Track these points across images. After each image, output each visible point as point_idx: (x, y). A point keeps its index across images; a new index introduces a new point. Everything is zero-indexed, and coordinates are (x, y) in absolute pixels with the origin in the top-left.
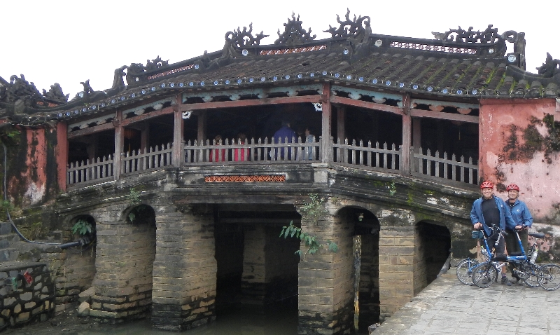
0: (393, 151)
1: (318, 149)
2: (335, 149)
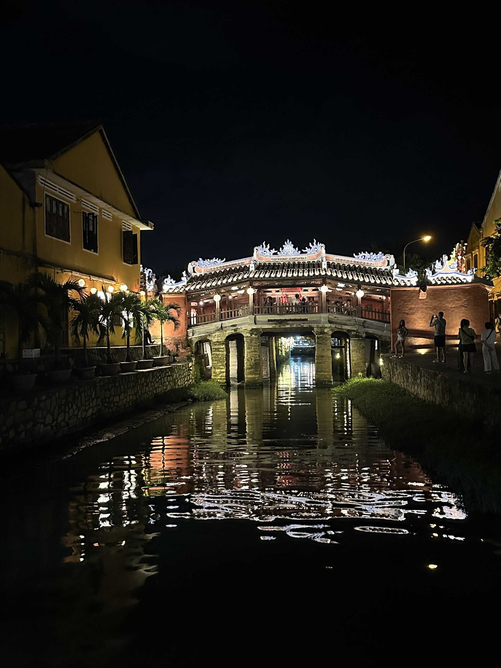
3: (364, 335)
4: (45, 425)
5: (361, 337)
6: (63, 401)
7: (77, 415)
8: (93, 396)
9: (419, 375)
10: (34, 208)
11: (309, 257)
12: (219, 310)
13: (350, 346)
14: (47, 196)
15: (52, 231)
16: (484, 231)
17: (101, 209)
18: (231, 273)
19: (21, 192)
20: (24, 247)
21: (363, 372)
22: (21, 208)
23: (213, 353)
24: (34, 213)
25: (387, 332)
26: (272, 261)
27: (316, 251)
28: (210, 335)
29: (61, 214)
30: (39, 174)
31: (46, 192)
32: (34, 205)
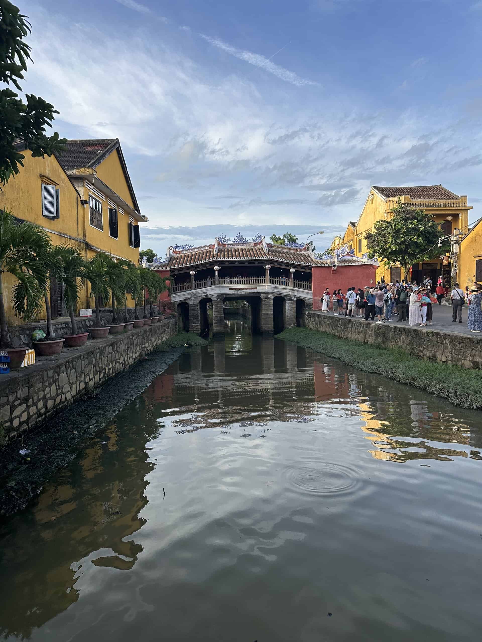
1: (265, 280)
2: (271, 280)
3: (295, 299)
5: (293, 300)
8: (138, 343)
10: (83, 205)
11: (255, 244)
12: (194, 282)
13: (285, 306)
14: (90, 196)
15: (93, 222)
16: (358, 229)
17: (118, 206)
18: (200, 255)
19: (76, 192)
20: (78, 234)
21: (294, 324)
22: (76, 204)
23: (190, 312)
24: (84, 208)
25: (310, 297)
26: (229, 247)
27: (259, 241)
28: (188, 299)
29: (98, 210)
30: (86, 179)
31: (89, 193)
32: (84, 203)
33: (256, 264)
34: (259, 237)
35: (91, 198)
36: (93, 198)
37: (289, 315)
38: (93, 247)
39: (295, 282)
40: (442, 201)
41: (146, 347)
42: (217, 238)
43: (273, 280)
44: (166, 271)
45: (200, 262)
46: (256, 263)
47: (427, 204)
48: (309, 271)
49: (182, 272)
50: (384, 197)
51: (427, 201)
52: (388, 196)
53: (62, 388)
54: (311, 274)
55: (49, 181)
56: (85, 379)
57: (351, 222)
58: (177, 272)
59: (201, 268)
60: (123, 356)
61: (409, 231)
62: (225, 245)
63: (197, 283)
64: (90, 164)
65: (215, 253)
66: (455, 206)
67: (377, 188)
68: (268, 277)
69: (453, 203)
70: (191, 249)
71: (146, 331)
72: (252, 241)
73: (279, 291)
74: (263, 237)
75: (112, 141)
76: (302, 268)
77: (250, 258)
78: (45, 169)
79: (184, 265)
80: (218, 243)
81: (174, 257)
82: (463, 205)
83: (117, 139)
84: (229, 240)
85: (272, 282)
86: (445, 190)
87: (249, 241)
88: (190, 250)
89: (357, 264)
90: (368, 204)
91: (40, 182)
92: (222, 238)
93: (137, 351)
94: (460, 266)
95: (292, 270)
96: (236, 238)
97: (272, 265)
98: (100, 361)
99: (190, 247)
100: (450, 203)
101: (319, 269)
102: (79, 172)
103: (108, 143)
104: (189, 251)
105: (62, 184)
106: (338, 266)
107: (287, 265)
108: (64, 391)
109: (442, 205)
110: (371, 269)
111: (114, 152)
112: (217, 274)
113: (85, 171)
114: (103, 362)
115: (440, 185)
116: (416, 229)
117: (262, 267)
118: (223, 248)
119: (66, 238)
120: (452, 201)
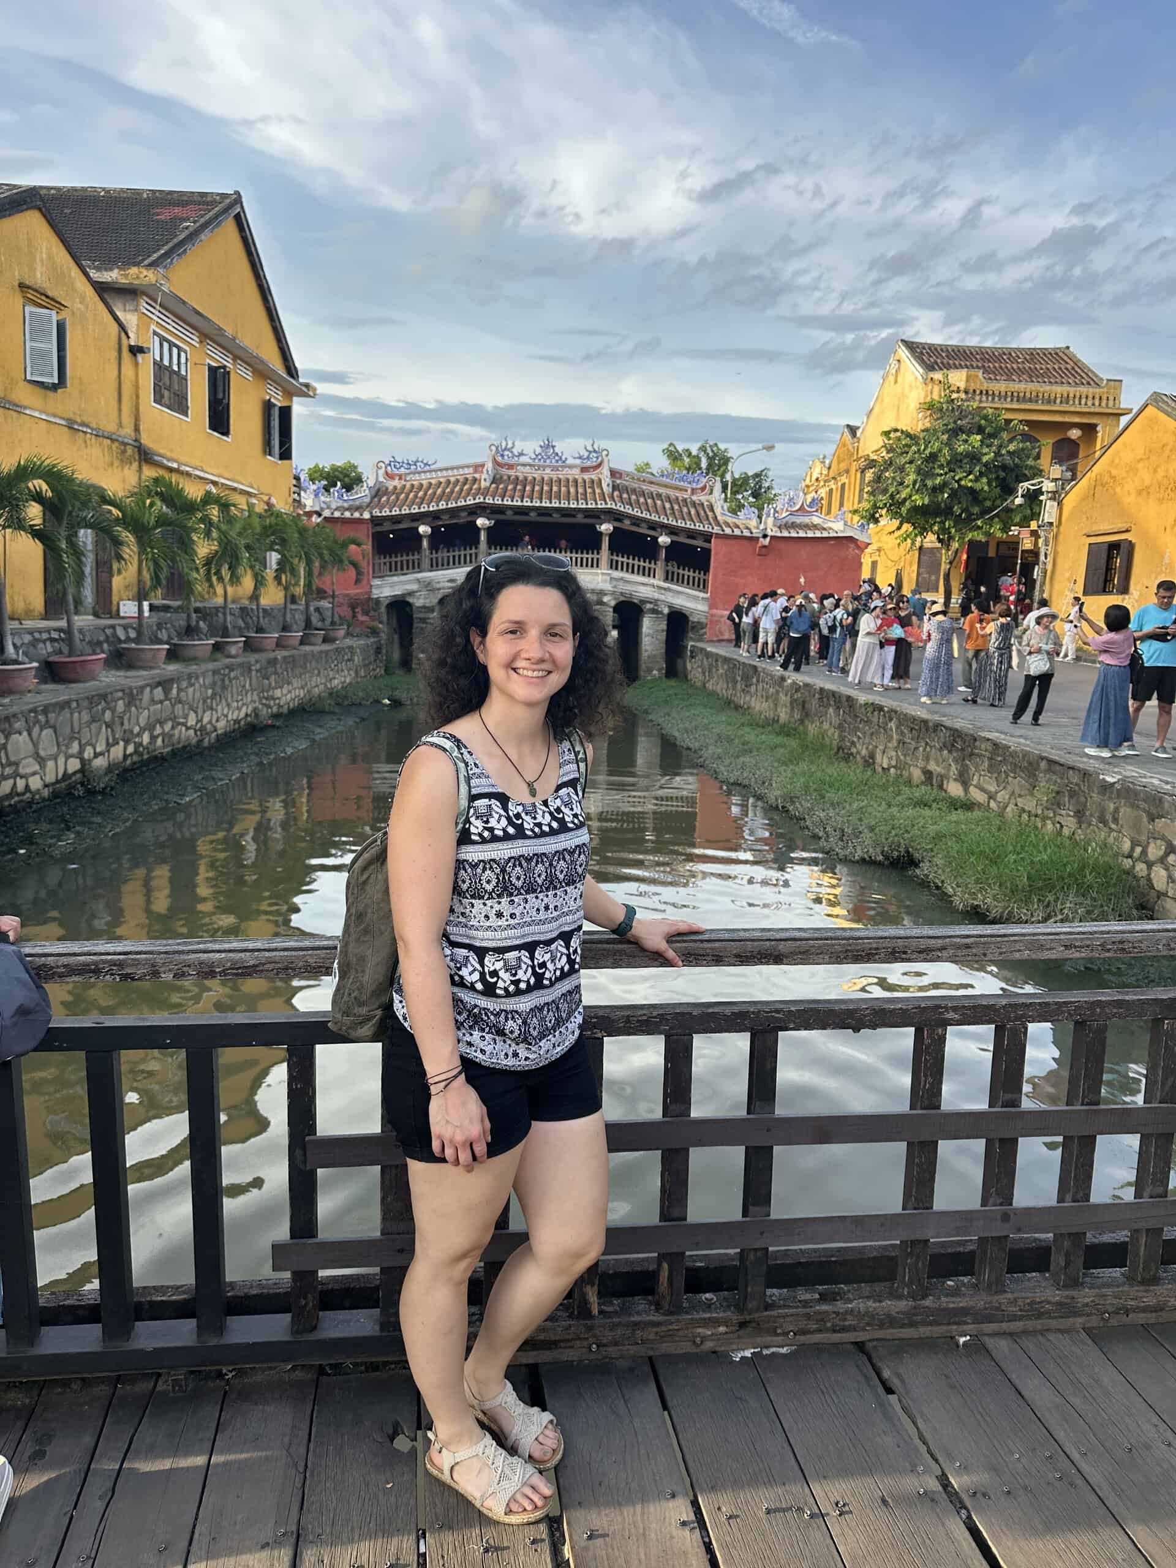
0: (652, 565)
1: (598, 559)
2: (612, 560)
3: (666, 611)
4: (188, 728)
5: (661, 613)
6: (210, 692)
7: (226, 716)
8: (247, 686)
9: (754, 680)
10: (135, 355)
11: (584, 470)
12: (427, 552)
13: (642, 626)
14: (155, 333)
15: (162, 396)
16: (861, 445)
17: (236, 358)
18: (448, 488)
19: (115, 326)
20: (120, 425)
21: (660, 670)
22: (116, 354)
23: (415, 625)
24: (137, 364)
25: (702, 607)
26: (521, 472)
27: (593, 462)
28: (411, 594)
29: (175, 368)
30: (144, 293)
31: (153, 327)
32: (136, 350)
33: (580, 518)
34: (595, 451)
35: (157, 339)
36: (163, 339)
37: (648, 648)
38: (156, 458)
39: (670, 568)
40: (1058, 390)
41: (274, 699)
42: (494, 448)
43: (617, 562)
44: (360, 521)
45: (442, 505)
46: (580, 516)
47: (1022, 395)
48: (705, 545)
49: (401, 526)
50: (921, 371)
51: (1022, 387)
52: (930, 368)
53: (17, 764)
54: (709, 551)
55: (43, 298)
56: (81, 751)
57: (848, 426)
58: (387, 527)
59: (446, 520)
60: (196, 712)
61: (956, 461)
62: (511, 467)
63: (434, 555)
64: (155, 256)
65: (483, 484)
66: (1090, 403)
67: (911, 346)
68: (605, 553)
69: (1087, 397)
70: (430, 471)
71: (273, 662)
72: (578, 462)
73: (627, 588)
74: (605, 453)
75: (224, 196)
76: (689, 537)
77: (564, 504)
78: (33, 269)
79: (405, 511)
80: (495, 461)
81: (387, 489)
82: (1111, 403)
83: (237, 193)
84: (521, 454)
85: (614, 565)
86: (1076, 362)
87: (570, 461)
88: (425, 472)
89: (818, 534)
90: (887, 382)
91: (19, 300)
92: (506, 449)
93: (243, 705)
94: (1056, 553)
95: (664, 540)
96: (538, 450)
97: (617, 524)
98: (126, 718)
99: (426, 464)
100: (1078, 395)
101: (729, 541)
102: (126, 276)
103: (215, 201)
104: (423, 476)
105: (79, 306)
106: (772, 537)
107: (653, 526)
108: (21, 771)
109: (1058, 401)
110: (852, 550)
111: (229, 225)
112: (483, 536)
113: (140, 275)
114: (133, 721)
115: (1068, 348)
116: (974, 457)
117: (593, 527)
118: (505, 472)
119: (88, 436)
120: (1083, 390)
